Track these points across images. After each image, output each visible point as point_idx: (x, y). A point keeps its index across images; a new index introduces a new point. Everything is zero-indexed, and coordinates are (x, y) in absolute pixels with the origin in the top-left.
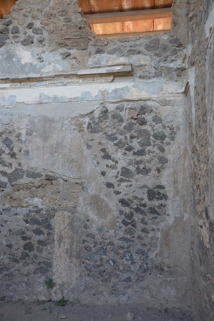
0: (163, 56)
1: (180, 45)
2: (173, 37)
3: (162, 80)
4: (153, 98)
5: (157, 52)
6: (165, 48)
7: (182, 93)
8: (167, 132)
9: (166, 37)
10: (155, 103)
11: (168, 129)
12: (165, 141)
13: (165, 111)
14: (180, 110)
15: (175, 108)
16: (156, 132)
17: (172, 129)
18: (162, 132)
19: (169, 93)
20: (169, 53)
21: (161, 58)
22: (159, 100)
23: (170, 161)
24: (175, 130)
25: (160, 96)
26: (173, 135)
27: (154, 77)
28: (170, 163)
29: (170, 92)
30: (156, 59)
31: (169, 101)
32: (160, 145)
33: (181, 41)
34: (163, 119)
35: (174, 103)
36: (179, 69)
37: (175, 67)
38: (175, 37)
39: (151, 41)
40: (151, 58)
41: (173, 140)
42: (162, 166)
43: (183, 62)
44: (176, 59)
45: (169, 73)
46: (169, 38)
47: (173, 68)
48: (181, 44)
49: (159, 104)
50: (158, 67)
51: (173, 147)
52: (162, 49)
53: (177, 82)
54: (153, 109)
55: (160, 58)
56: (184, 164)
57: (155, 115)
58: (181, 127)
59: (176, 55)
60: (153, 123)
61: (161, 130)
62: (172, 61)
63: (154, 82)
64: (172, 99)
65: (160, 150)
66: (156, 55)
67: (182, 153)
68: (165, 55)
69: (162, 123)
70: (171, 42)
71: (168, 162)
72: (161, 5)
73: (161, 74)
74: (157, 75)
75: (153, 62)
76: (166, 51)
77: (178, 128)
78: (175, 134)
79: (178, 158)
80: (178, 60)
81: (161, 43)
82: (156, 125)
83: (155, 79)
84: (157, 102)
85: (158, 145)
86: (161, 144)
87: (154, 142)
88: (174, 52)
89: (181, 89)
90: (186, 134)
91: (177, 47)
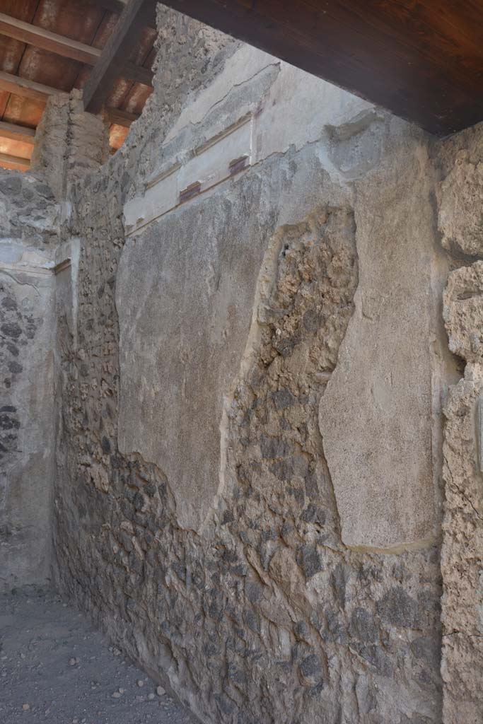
0: (26, 208)
1: (51, 197)
2: (41, 181)
3: (21, 243)
4: (5, 270)
5: (17, 198)
6: (29, 197)
7: (50, 269)
8: (23, 325)
9: (31, 180)
10: (8, 277)
11: (25, 321)
12: (20, 339)
13: (22, 293)
14: (46, 294)
15: (38, 290)
16: (7, 322)
17: (30, 321)
18: (16, 324)
19: (31, 266)
20: (34, 205)
21: (23, 209)
22: (16, 275)
23: (26, 369)
24: (35, 324)
25: (17, 268)
26: (32, 331)
27: (9, 236)
28: (25, 373)
29: (34, 265)
30: (13, 209)
31: (30, 278)
32: (11, 344)
33: (53, 191)
34: (19, 304)
35: (38, 282)
36: (47, 232)
37: (42, 228)
38: (44, 183)
39: (8, 179)
40: (6, 205)
41: (32, 338)
42: (13, 377)
43: (54, 224)
44: (43, 216)
45: (33, 235)
46: (35, 182)
47: (39, 229)
48: (53, 197)
49: (15, 280)
50: (17, 223)
51: (32, 348)
52: (24, 196)
53: (44, 252)
54: (5, 286)
55: (20, 209)
56: (46, 376)
57: (6, 296)
58: (44, 319)
59: (45, 211)
60: (3, 309)
61: (15, 321)
62: (38, 218)
63: (8, 244)
64: (36, 275)
65: (11, 351)
66: (15, 202)
67: (44, 359)
68: (28, 206)
69: (16, 310)
70: (38, 188)
71: (24, 371)
72: (13, 119)
73: (21, 233)
74: (13, 235)
75: (9, 213)
76: (30, 201)
77: (40, 320)
78: (35, 329)
79: (39, 366)
80: (47, 219)
81: (23, 187)
82: (7, 312)
83: (10, 241)
84: (11, 276)
85: (8, 343)
86: (14, 343)
87: (4, 338)
88: (42, 206)
89: (49, 262)
90: (52, 331)
91: (47, 198)
